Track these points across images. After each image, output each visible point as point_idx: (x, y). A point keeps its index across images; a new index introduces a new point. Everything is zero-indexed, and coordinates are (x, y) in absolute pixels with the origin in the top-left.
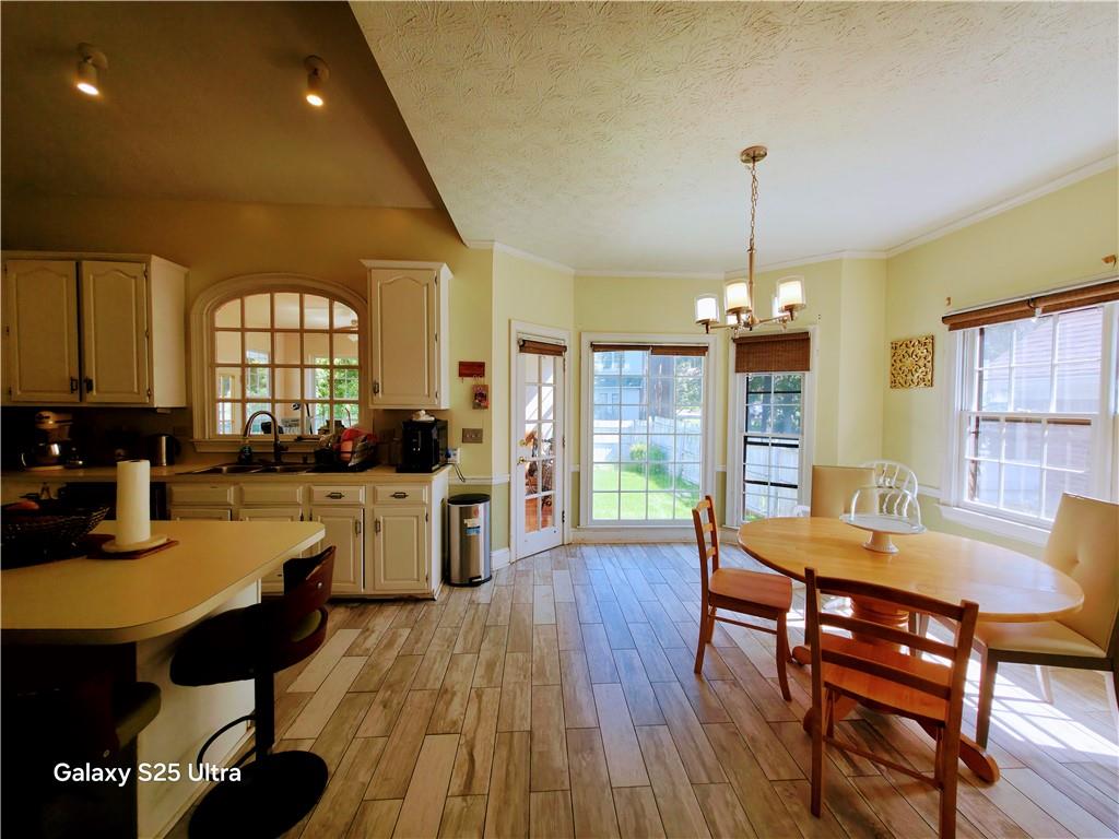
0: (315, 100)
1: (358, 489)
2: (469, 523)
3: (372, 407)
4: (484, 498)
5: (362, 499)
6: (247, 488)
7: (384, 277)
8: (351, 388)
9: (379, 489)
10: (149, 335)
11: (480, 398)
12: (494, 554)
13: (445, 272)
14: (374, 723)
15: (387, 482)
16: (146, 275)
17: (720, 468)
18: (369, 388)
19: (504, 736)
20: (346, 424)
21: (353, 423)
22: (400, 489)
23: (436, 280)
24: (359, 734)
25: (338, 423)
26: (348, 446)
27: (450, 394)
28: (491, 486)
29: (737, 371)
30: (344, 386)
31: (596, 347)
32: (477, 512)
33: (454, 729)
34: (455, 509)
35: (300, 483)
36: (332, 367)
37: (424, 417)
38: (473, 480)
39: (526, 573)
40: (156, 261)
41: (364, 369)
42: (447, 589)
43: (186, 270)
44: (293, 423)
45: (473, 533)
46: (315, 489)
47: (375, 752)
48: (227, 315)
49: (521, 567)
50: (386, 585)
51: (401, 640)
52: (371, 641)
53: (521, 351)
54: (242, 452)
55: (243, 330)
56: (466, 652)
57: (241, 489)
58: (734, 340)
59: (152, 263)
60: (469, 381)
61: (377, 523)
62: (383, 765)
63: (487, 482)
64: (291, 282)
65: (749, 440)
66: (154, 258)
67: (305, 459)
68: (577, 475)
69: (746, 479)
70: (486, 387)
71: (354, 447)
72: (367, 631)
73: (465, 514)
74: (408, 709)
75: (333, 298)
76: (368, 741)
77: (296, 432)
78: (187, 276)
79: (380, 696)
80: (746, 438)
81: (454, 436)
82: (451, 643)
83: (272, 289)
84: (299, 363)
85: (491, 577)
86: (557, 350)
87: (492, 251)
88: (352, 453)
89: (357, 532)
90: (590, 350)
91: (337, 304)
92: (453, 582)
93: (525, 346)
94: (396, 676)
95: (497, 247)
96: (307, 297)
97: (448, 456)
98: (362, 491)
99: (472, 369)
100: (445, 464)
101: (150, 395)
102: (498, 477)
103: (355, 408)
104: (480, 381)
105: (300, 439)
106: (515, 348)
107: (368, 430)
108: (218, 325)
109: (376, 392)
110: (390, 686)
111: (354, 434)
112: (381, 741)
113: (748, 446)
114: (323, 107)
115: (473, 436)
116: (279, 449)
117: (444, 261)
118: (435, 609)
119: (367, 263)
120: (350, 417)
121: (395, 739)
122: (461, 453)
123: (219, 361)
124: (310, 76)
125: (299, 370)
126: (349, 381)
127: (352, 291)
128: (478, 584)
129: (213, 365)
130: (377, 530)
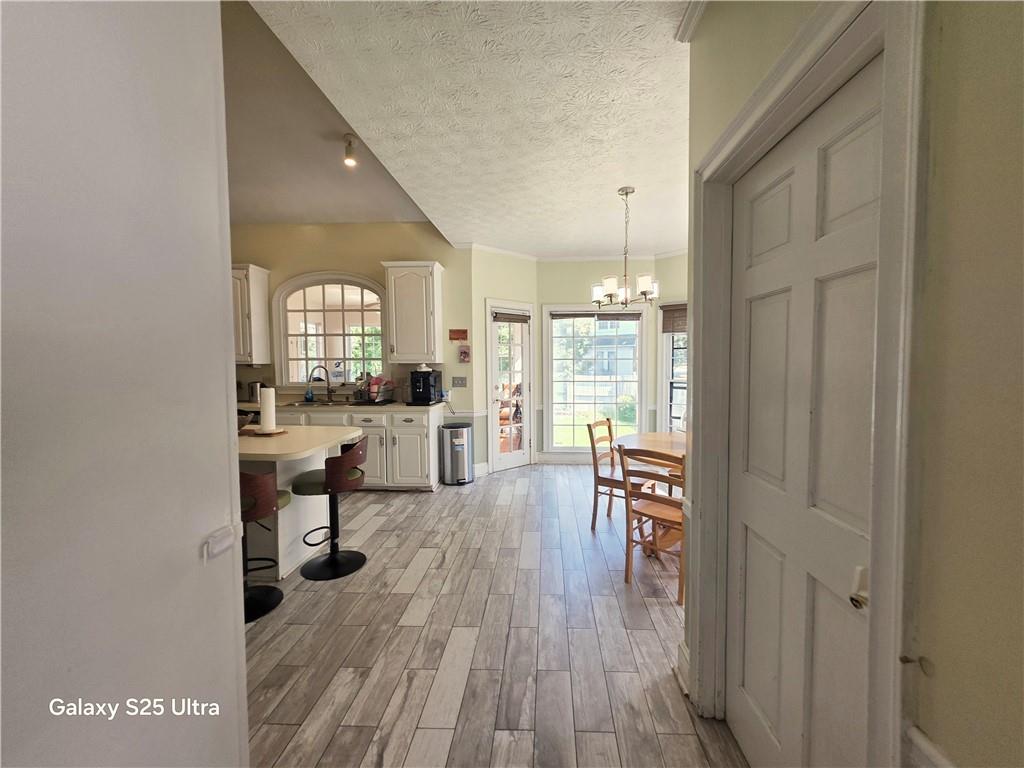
0: (350, 162)
1: (382, 416)
2: (456, 441)
3: (390, 362)
4: (467, 425)
5: (384, 423)
6: (312, 415)
7: (397, 273)
8: (376, 350)
9: (395, 416)
10: (249, 317)
11: (465, 355)
12: (476, 466)
13: (438, 268)
14: (392, 542)
15: (401, 412)
16: (247, 277)
17: (652, 408)
18: (388, 350)
19: (464, 550)
20: (373, 374)
21: (378, 373)
22: (409, 416)
23: (431, 274)
24: (384, 546)
25: (368, 374)
26: (375, 388)
27: (441, 353)
28: (473, 418)
29: (664, 332)
30: (371, 349)
31: (554, 316)
32: (462, 434)
33: (436, 546)
34: (447, 432)
35: (346, 411)
36: (363, 335)
37: (424, 369)
38: (460, 414)
39: (498, 479)
40: (252, 268)
41: (384, 336)
42: (442, 486)
43: (268, 272)
44: (338, 374)
45: (459, 449)
46: (355, 416)
47: (392, 553)
48: (295, 301)
49: (495, 475)
50: (401, 480)
51: (409, 510)
52: (391, 510)
53: (494, 320)
54: (307, 394)
55: (305, 311)
56: (448, 516)
57: (309, 416)
58: (661, 308)
59: (250, 270)
60: (457, 343)
61: (394, 439)
62: (396, 557)
63: (470, 415)
64: (335, 277)
65: (675, 385)
66: (251, 266)
67: (347, 398)
68: (541, 413)
69: (673, 415)
70: (468, 348)
71: (379, 388)
72: (388, 505)
73: (454, 436)
74: (411, 538)
75: (363, 287)
76: (388, 549)
77: (341, 380)
78: (269, 275)
79: (396, 532)
80: (672, 383)
81: (447, 382)
82: (440, 512)
83: (323, 283)
84: (341, 332)
85: (473, 481)
86: (524, 319)
87: (470, 250)
88: (378, 393)
89: (382, 444)
90: (549, 318)
91: (365, 291)
92: (447, 482)
93: (497, 317)
94: (405, 525)
95: (474, 246)
96: (346, 286)
97: (442, 396)
98: (384, 417)
99: (459, 335)
100: (440, 401)
101: (251, 356)
102: (478, 412)
103: (380, 362)
104: (464, 342)
105: (343, 385)
106: (490, 318)
107: (388, 378)
108: (289, 308)
109: (392, 351)
110: (401, 529)
111: (378, 381)
112: (395, 550)
113: (674, 390)
114: (356, 166)
115: (460, 382)
116: (331, 391)
117: (436, 260)
118: (433, 496)
119: (384, 264)
120: (376, 369)
121: (403, 548)
122: (451, 394)
123: (290, 332)
124: (346, 148)
125: (342, 337)
126: (376, 345)
127: (376, 282)
128: (463, 484)
129: (287, 335)
130: (394, 444)
